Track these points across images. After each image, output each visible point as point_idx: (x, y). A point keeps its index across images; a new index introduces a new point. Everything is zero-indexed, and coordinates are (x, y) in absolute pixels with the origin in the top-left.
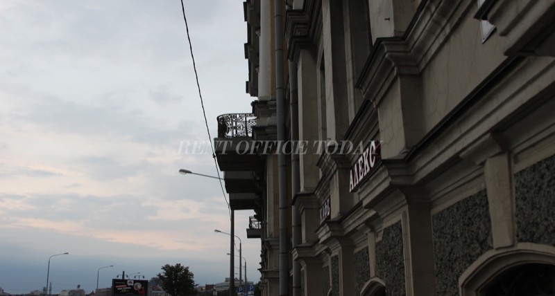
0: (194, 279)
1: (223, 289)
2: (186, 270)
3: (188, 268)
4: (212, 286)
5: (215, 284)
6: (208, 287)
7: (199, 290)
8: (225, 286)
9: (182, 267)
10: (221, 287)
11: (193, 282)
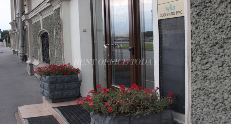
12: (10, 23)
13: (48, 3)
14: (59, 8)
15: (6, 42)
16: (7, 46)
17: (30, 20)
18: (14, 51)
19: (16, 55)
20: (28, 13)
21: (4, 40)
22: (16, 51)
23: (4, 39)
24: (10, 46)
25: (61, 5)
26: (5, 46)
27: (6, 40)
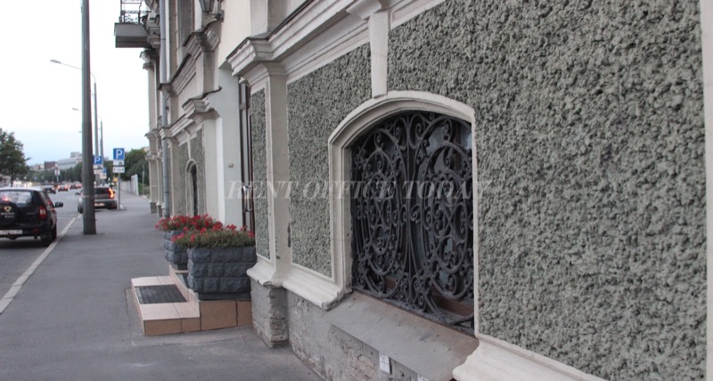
0: (23, 151)
1: (68, 167)
2: (11, 139)
3: (13, 133)
4: (53, 163)
5: (56, 161)
6: (48, 165)
7: (36, 169)
8: (70, 163)
9: (5, 134)
10: (65, 164)
11: (21, 154)
12: (146, 135)
13: (189, 118)
14: (201, 130)
15: (140, 181)
16: (140, 194)
17: (175, 137)
18: (153, 205)
19: (158, 215)
20: (172, 125)
21: (135, 177)
22: (158, 204)
23: (134, 174)
24: (147, 193)
25: (203, 125)
26: (137, 193)
27: (140, 177)
